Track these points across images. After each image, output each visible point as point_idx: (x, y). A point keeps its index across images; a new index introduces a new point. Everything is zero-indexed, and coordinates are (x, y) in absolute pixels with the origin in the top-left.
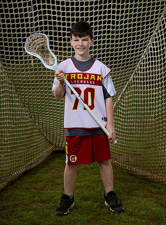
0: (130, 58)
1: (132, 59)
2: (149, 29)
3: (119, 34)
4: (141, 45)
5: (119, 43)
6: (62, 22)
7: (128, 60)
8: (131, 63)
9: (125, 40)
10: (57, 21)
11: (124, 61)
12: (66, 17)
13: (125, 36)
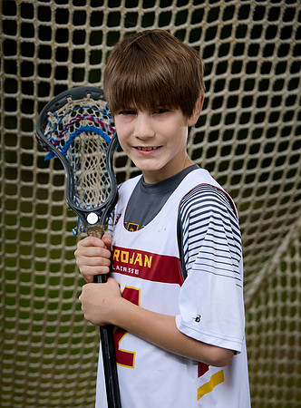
0: (280, 194)
1: (286, 200)
3: (253, 109)
5: (249, 141)
6: (54, 63)
7: (272, 202)
8: (282, 213)
9: (272, 133)
10: (36, 60)
11: (259, 204)
12: (71, 46)
13: (274, 117)
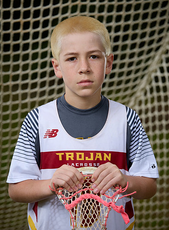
2: (156, 37)
4: (137, 71)
